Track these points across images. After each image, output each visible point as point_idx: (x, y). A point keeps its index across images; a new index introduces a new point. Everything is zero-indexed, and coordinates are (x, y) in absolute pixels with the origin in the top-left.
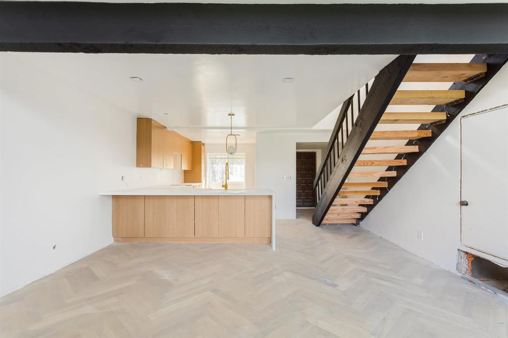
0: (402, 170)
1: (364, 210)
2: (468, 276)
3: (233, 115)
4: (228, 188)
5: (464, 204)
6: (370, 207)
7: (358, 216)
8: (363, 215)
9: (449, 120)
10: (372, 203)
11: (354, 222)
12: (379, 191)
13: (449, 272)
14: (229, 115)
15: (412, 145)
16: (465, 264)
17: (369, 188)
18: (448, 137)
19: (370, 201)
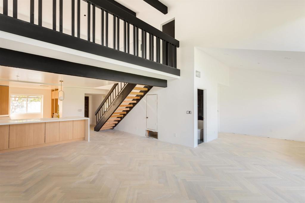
0: (131, 108)
1: (117, 122)
2: (148, 137)
3: (63, 81)
4: (60, 117)
5: (147, 118)
6: (119, 121)
7: (114, 125)
8: (116, 125)
9: (144, 95)
10: (120, 120)
11: (112, 128)
12: (123, 115)
13: (144, 137)
14: (60, 81)
15: (135, 100)
16: (147, 134)
17: (119, 114)
18: (143, 99)
19: (119, 119)
